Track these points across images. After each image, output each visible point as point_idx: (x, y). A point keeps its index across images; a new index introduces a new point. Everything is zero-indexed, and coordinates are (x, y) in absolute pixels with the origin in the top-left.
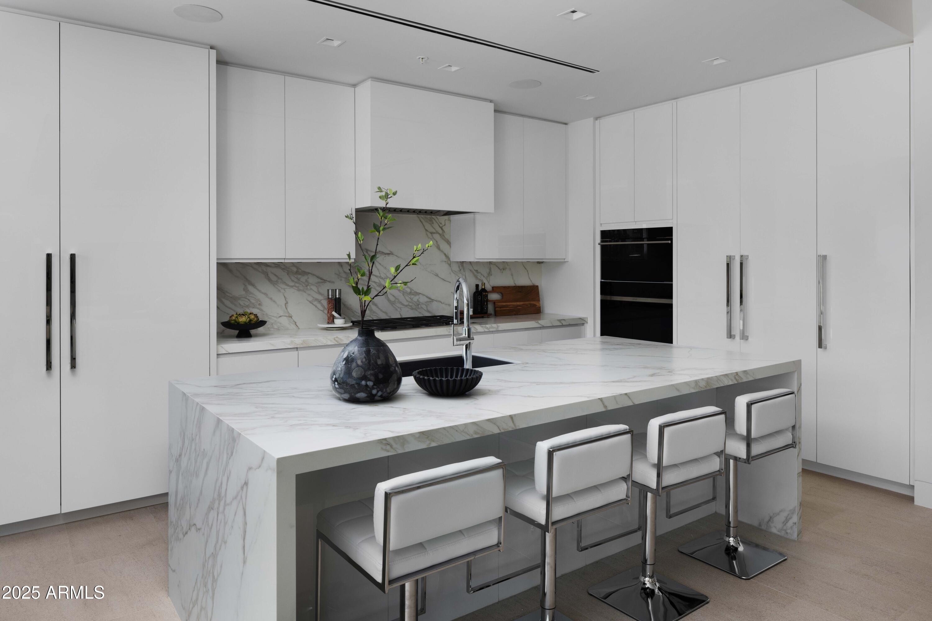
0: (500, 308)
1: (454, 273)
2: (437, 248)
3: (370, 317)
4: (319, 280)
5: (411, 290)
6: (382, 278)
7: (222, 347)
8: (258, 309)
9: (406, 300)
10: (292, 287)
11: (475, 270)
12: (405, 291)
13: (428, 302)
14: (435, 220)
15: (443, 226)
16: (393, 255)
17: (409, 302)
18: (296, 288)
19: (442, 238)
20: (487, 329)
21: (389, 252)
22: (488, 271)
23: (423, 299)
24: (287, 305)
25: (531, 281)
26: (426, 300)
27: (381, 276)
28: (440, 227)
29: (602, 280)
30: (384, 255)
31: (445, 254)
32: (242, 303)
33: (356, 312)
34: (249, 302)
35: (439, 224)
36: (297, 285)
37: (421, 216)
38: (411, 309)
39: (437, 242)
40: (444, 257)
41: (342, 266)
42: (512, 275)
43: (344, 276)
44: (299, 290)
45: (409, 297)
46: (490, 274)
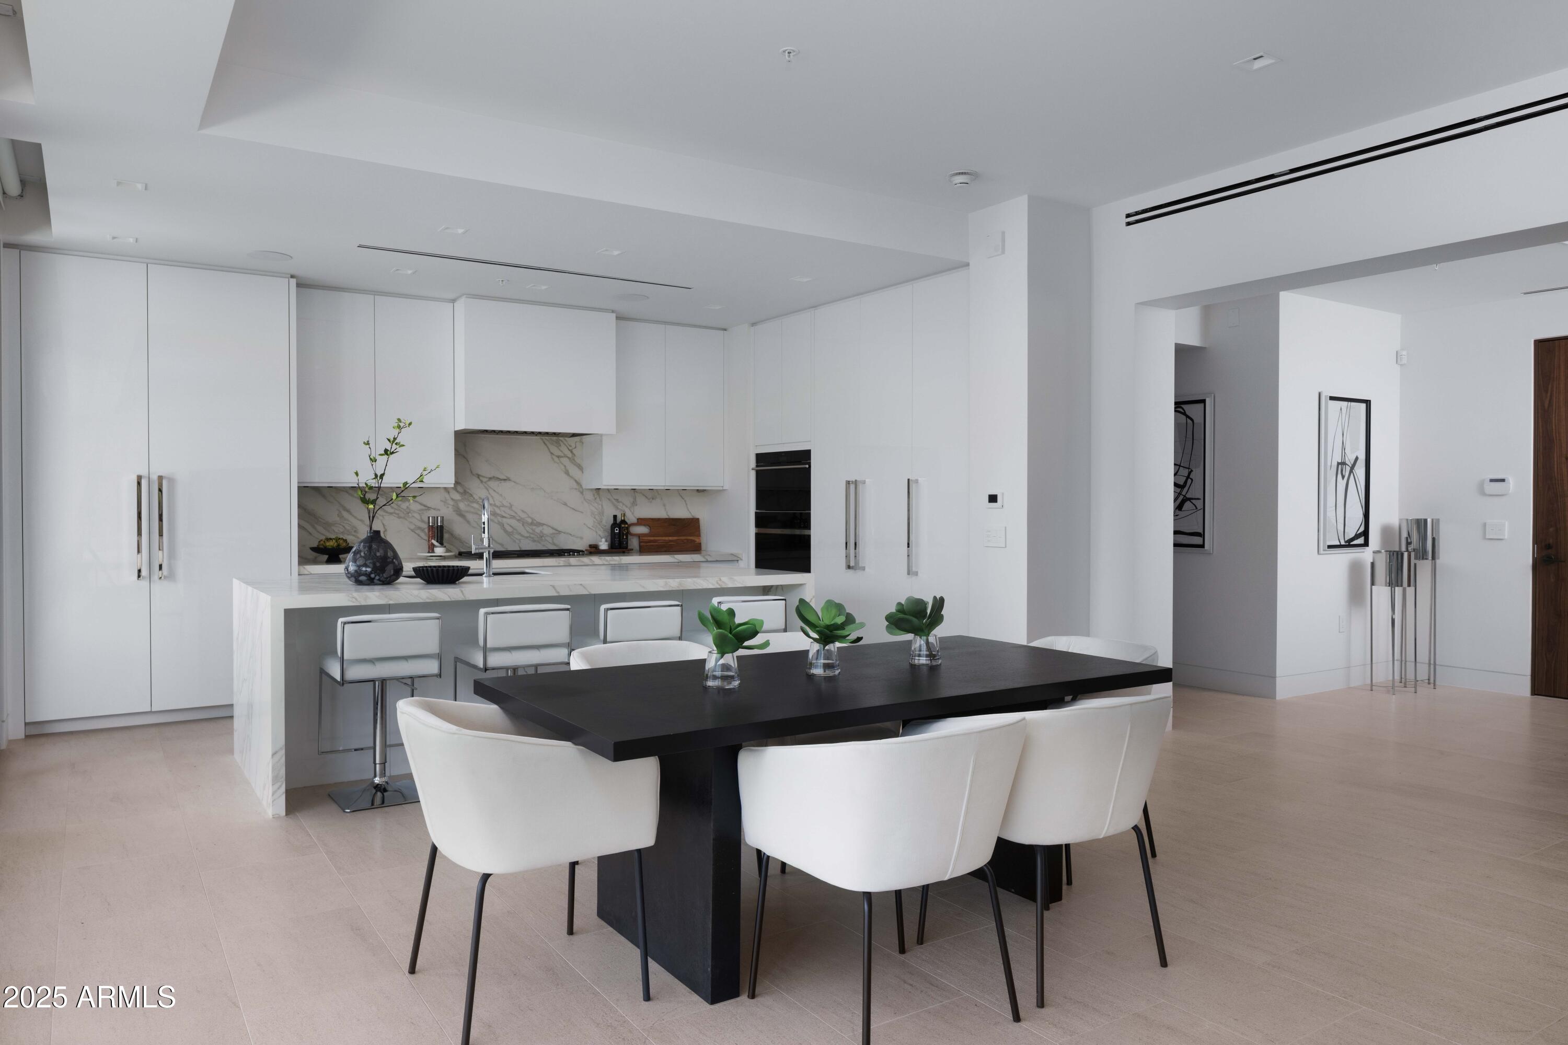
0: (646, 542)
1: (587, 502)
2: (566, 473)
4: (423, 507)
5: (532, 520)
6: (497, 507)
7: (304, 568)
8: (354, 536)
9: (527, 531)
10: (391, 514)
11: (614, 499)
12: (525, 521)
13: (553, 534)
14: (562, 442)
15: (572, 449)
16: (510, 481)
18: (396, 516)
19: (572, 463)
21: (505, 478)
22: (632, 500)
23: (547, 531)
24: (385, 532)
25: (690, 512)
26: (551, 531)
27: (495, 504)
29: (758, 511)
30: (499, 481)
31: (576, 481)
32: (336, 529)
33: (466, 543)
35: (569, 448)
37: (547, 440)
39: (565, 466)
40: (575, 483)
41: (449, 492)
42: (664, 505)
43: (451, 503)
44: (399, 517)
45: (531, 527)
46: (634, 503)
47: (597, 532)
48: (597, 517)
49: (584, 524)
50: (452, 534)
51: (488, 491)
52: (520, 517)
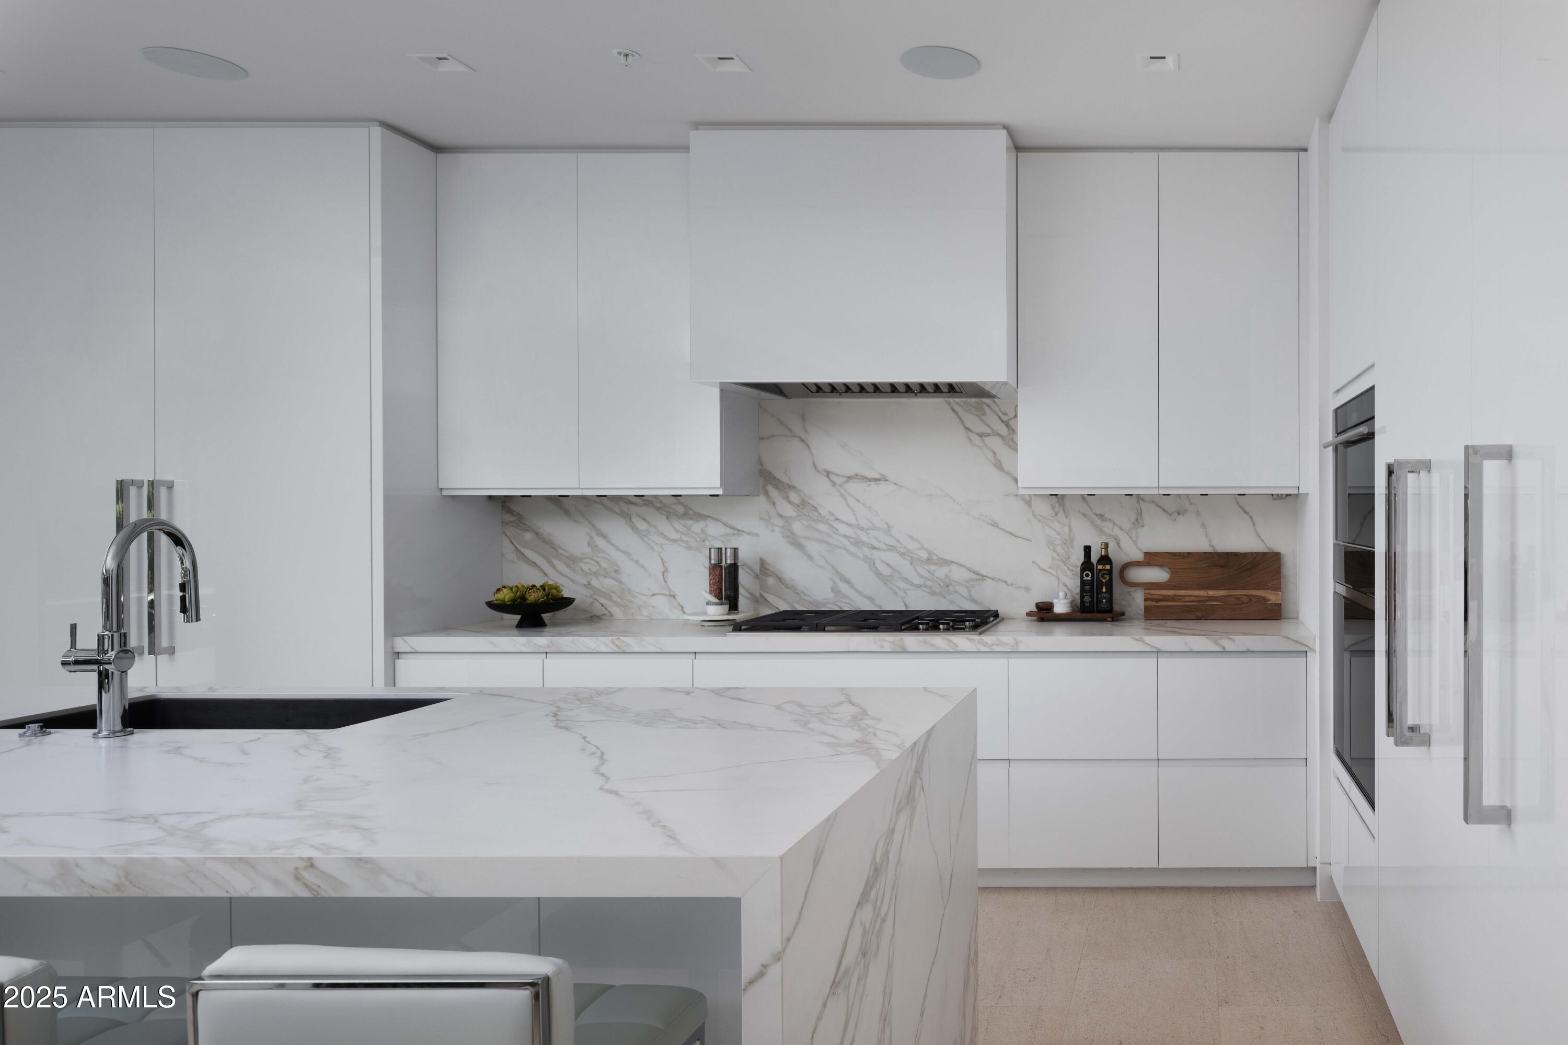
0: (1158, 600)
1: (1039, 521)
2: (995, 466)
3: (836, 605)
4: (728, 530)
5: (929, 554)
6: (862, 529)
8: (614, 579)
9: (919, 574)
10: (675, 541)
11: (1096, 515)
12: (916, 556)
13: (971, 580)
14: (989, 406)
15: (1009, 420)
16: (886, 482)
17: (925, 578)
19: (1009, 446)
20: (985, 646)
21: (878, 477)
22: (1133, 517)
23: (958, 574)
24: (666, 574)
25: (1263, 540)
26: (968, 575)
28: (1003, 421)
30: (865, 482)
33: (805, 595)
34: (598, 566)
35: (1001, 415)
36: (684, 538)
37: (954, 401)
38: (929, 593)
39: (994, 452)
41: (774, 504)
42: (1204, 526)
43: (780, 522)
44: (689, 548)
45: (927, 567)
46: (1138, 522)
47: (1058, 578)
48: (1059, 549)
49: (1033, 562)
50: (780, 579)
51: (845, 500)
52: (905, 547)
